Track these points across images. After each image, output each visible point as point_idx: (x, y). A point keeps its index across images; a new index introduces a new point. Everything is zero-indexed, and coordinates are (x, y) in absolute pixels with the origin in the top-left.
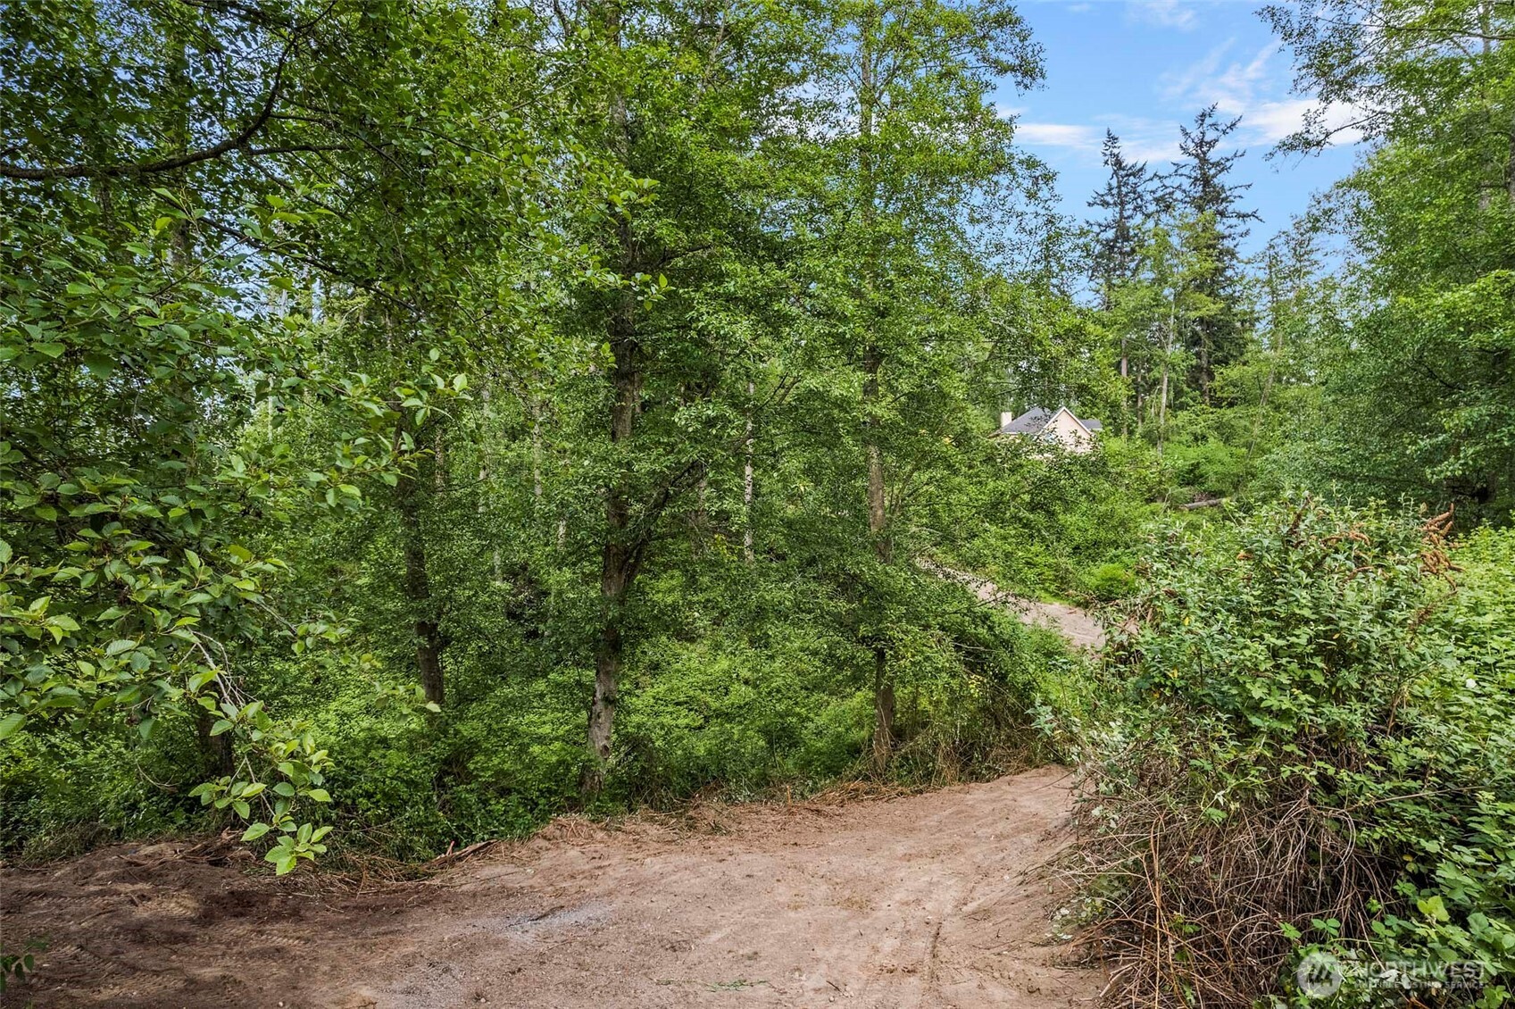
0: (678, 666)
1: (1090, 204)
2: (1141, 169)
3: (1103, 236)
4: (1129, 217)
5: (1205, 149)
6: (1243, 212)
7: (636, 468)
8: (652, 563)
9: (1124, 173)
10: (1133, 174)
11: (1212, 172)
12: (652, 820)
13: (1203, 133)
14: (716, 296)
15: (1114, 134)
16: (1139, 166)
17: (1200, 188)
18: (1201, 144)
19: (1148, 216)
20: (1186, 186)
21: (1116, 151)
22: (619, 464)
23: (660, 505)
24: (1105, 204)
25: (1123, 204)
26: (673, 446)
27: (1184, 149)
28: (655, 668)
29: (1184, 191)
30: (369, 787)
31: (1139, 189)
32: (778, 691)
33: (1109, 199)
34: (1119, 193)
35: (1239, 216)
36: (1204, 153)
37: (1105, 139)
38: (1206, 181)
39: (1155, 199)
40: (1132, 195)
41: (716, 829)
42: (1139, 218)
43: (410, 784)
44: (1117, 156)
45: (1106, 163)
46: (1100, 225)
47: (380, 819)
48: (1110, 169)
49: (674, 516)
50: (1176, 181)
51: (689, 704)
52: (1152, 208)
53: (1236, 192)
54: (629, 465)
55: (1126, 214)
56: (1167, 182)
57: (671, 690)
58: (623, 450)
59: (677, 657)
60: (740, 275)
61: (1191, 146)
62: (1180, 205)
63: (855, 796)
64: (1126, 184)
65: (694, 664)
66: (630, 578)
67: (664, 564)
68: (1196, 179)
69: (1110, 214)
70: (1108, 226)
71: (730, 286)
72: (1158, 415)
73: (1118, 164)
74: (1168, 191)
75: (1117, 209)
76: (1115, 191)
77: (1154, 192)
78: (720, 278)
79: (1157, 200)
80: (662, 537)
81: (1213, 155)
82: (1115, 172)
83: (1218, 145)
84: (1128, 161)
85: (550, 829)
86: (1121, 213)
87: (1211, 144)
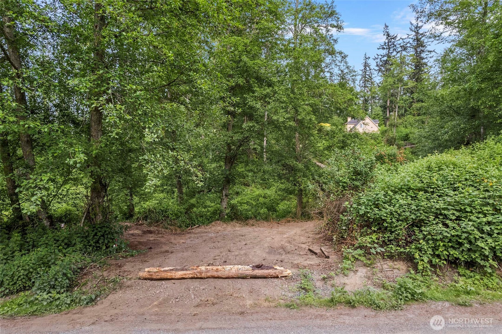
0: (244, 193)
1: (378, 49)
2: (396, 37)
3: (383, 59)
4: (391, 53)
5: (418, 29)
6: (430, 50)
7: (234, 138)
8: (237, 161)
9: (390, 38)
10: (393, 39)
11: (420, 37)
12: (237, 223)
13: (418, 24)
14: (252, 97)
15: (387, 25)
16: (395, 36)
17: (416, 42)
18: (417, 27)
19: (398, 52)
20: (411, 42)
21: (387, 31)
22: (230, 137)
23: (239, 147)
24: (383, 48)
25: (389, 48)
26: (242, 132)
27: (411, 29)
28: (237, 193)
29: (410, 44)
30: (171, 212)
31: (395, 43)
32: (273, 200)
33: (385, 47)
34: (388, 45)
35: (428, 52)
36: (418, 31)
37: (384, 26)
38: (418, 40)
39: (401, 46)
40: (392, 45)
41: (253, 225)
42: (395, 53)
43: (181, 212)
44: (388, 32)
45: (384, 35)
46: (382, 56)
47: (174, 219)
48: (385, 37)
49: (243, 149)
50: (408, 40)
51: (247, 203)
52: (400, 49)
53: (428, 44)
54: (232, 137)
55: (390, 52)
56: (405, 41)
57: (242, 199)
58: (230, 133)
59: (244, 190)
60: (259, 91)
61: (413, 28)
62: (409, 48)
63: (289, 222)
64: (391, 42)
65: (249, 192)
66: (232, 165)
67: (240, 162)
68: (415, 39)
69: (385, 52)
70: (384, 56)
71: (256, 94)
72: (394, 119)
73: (388, 35)
74: (405, 43)
75: (387, 50)
76: (387, 44)
77: (400, 44)
78: (253, 92)
79: (401, 47)
80: (239, 155)
81: (421, 31)
82: (387, 38)
83: (422, 28)
84: (391, 34)
85: (213, 223)
86: (389, 51)
87: (420, 27)
